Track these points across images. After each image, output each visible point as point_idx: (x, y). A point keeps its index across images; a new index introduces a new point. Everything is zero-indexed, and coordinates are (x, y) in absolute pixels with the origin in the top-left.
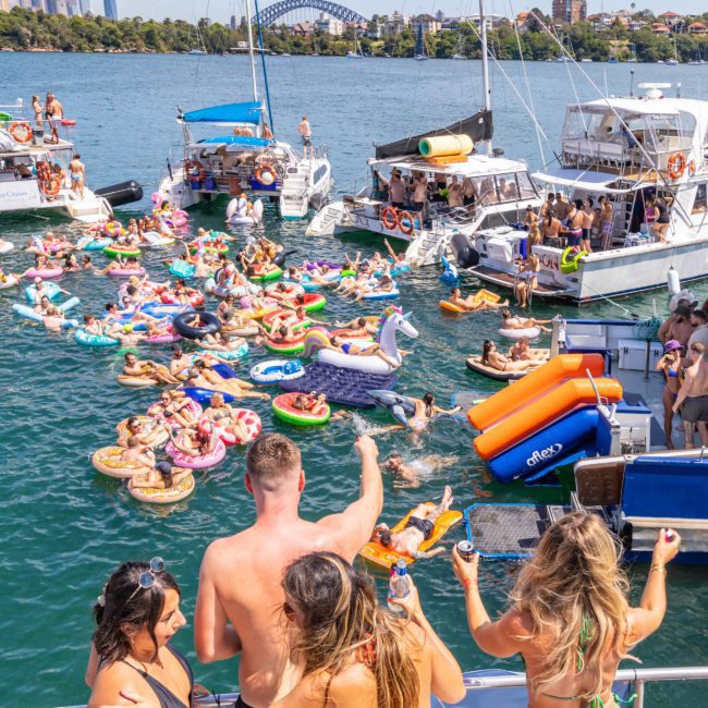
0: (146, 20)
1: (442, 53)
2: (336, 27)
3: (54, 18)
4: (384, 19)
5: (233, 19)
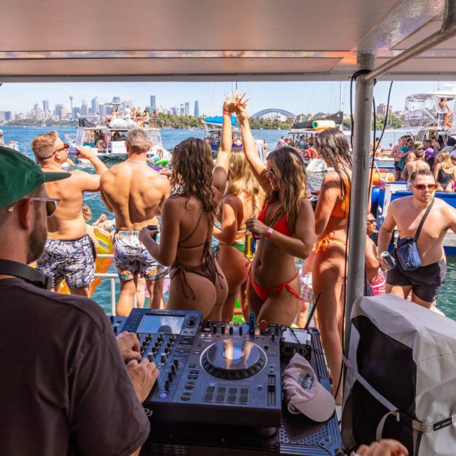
2: (283, 118)
3: (174, 116)
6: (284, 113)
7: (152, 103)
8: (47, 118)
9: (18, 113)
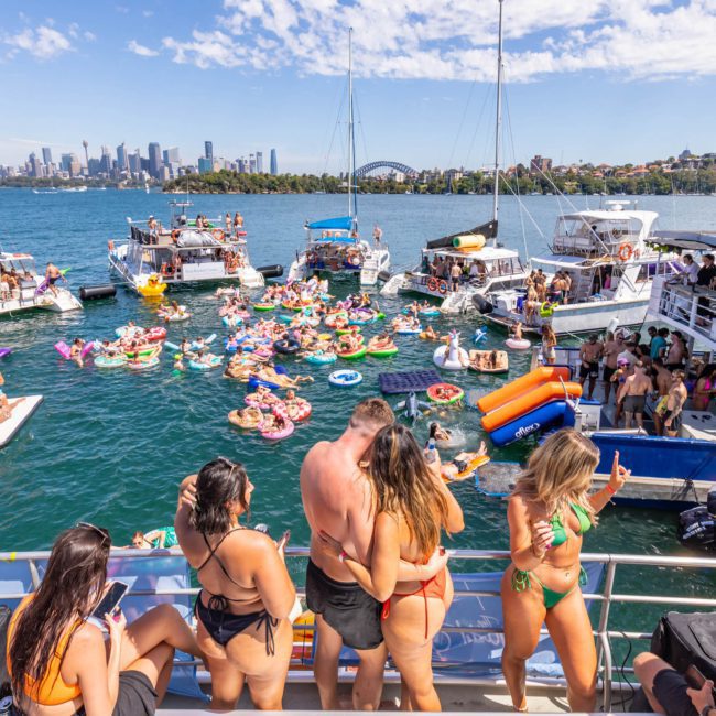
0: (292, 175)
1: (461, 191)
2: (400, 177)
3: (243, 175)
4: (429, 172)
5: (342, 174)
6: (402, 168)
7: (207, 152)
8: (51, 175)
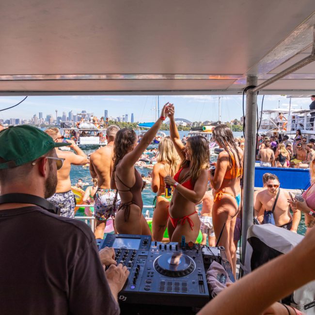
4: (197, 122)
6: (185, 121)
7: (105, 114)
8: (41, 123)
9: (23, 120)
